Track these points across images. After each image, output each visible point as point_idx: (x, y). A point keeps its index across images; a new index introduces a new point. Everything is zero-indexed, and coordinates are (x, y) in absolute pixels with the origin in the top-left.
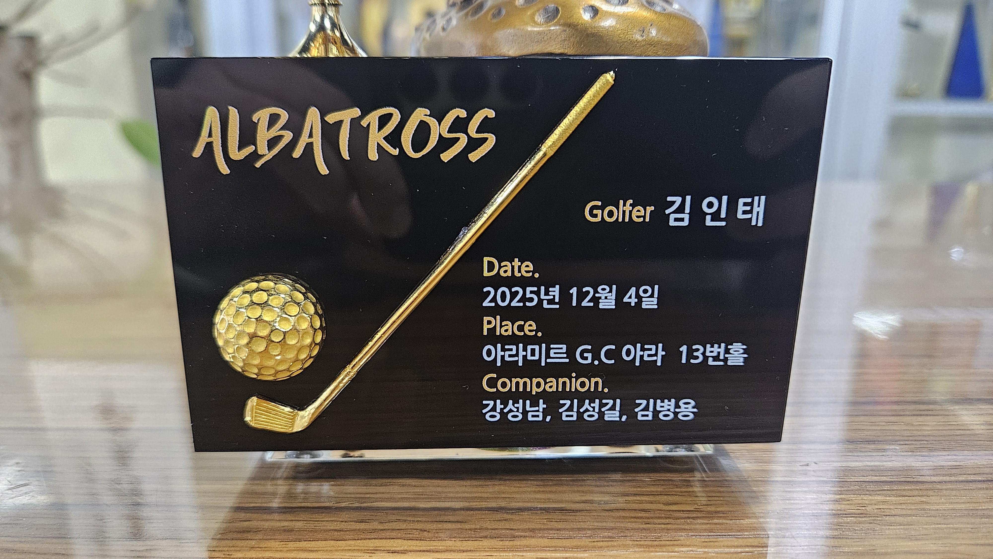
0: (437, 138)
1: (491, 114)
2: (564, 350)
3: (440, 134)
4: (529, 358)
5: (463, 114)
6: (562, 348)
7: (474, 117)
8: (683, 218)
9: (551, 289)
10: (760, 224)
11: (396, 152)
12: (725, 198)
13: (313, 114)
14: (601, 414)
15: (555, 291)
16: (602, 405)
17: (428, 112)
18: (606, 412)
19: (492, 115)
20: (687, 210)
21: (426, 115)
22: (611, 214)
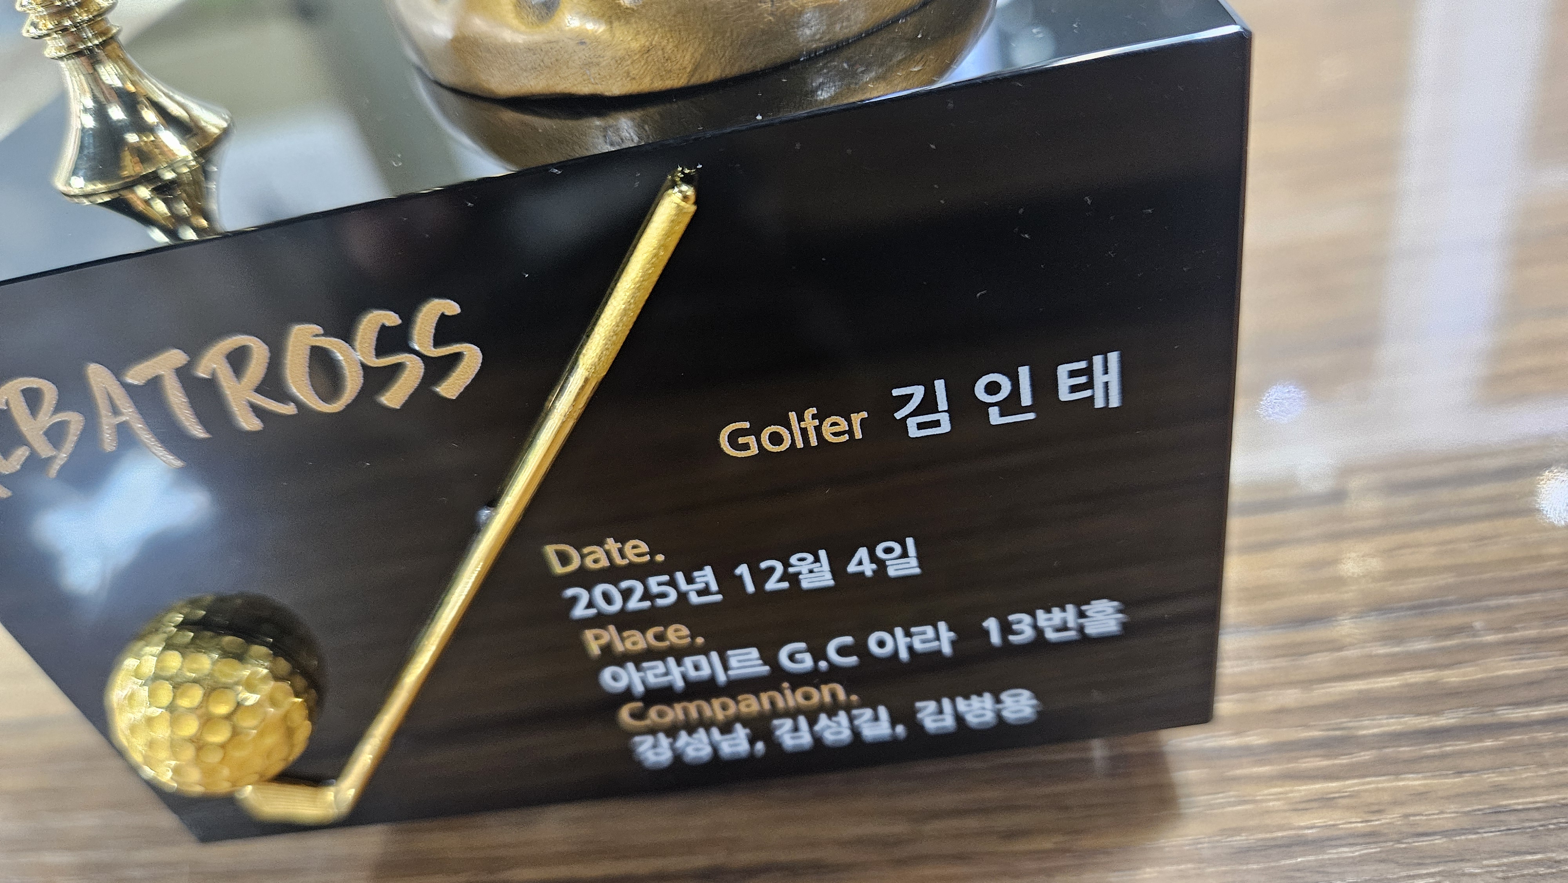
0: (360, 372)
1: (452, 308)
2: (755, 655)
3: (361, 363)
4: (693, 674)
5: (390, 318)
6: (749, 653)
7: (418, 321)
8: (938, 421)
9: (696, 574)
10: (1115, 402)
11: (289, 409)
12: (1024, 373)
13: (98, 376)
14: (856, 730)
15: (706, 576)
16: (852, 718)
17: (318, 329)
18: (863, 726)
19: (454, 310)
20: (943, 404)
21: (317, 335)
22: (776, 439)
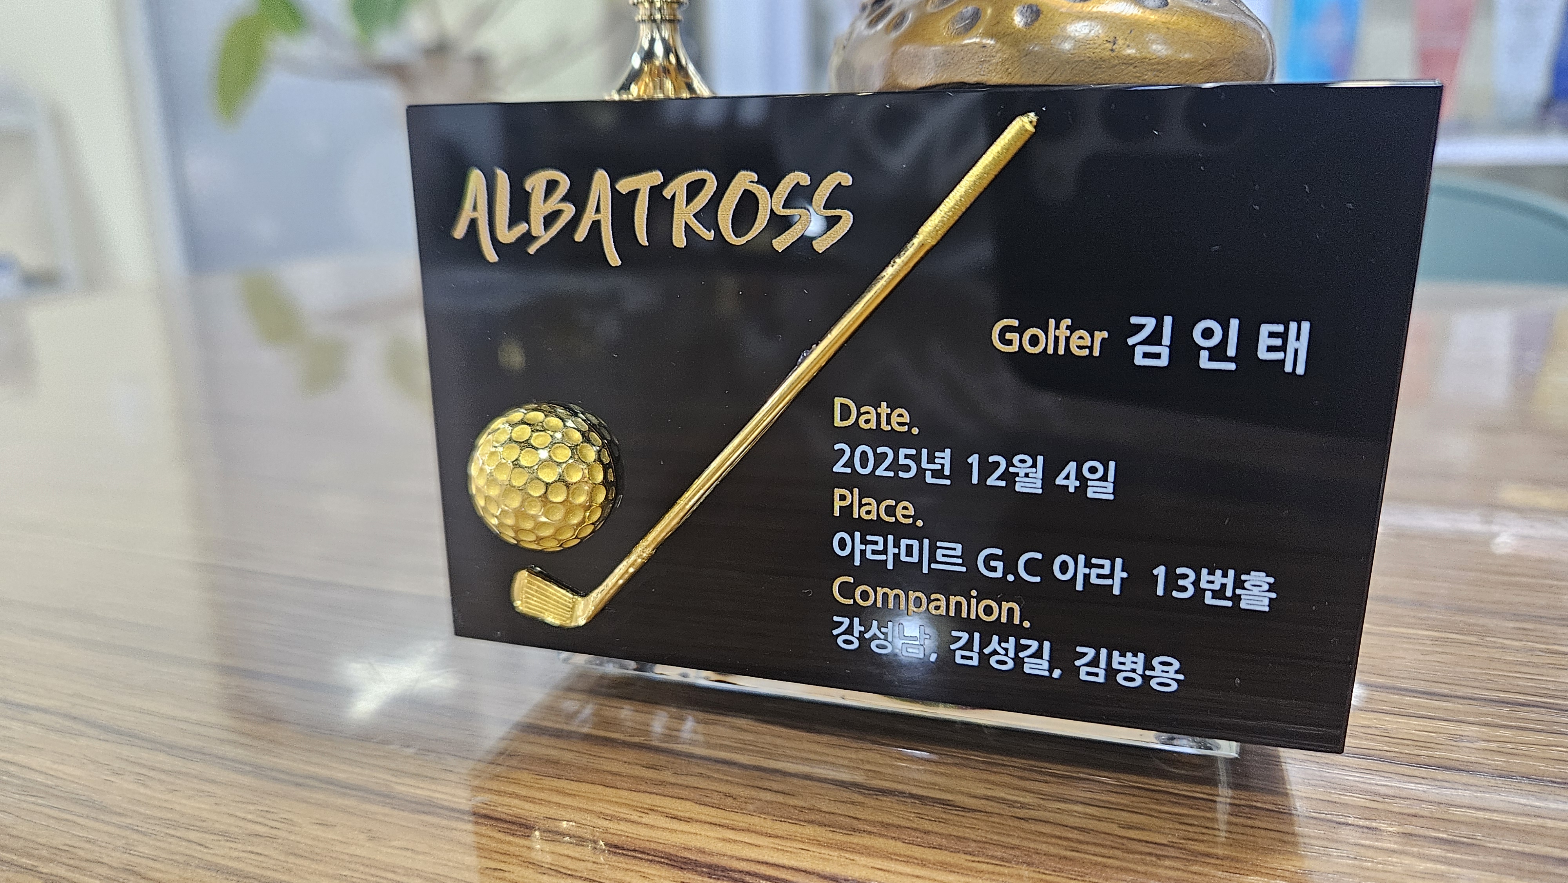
0: (768, 216)
1: (846, 179)
2: (959, 553)
3: (772, 210)
4: (903, 558)
5: (804, 179)
6: (955, 549)
7: (822, 185)
8: (1159, 354)
9: (937, 454)
10: (1300, 370)
11: (709, 236)
12: (1234, 323)
13: (601, 180)
14: (1019, 662)
15: (945, 458)
16: (1019, 648)
17: (755, 177)
18: (1026, 660)
19: (848, 182)
20: (1166, 339)
21: (752, 182)
22: (1034, 341)
